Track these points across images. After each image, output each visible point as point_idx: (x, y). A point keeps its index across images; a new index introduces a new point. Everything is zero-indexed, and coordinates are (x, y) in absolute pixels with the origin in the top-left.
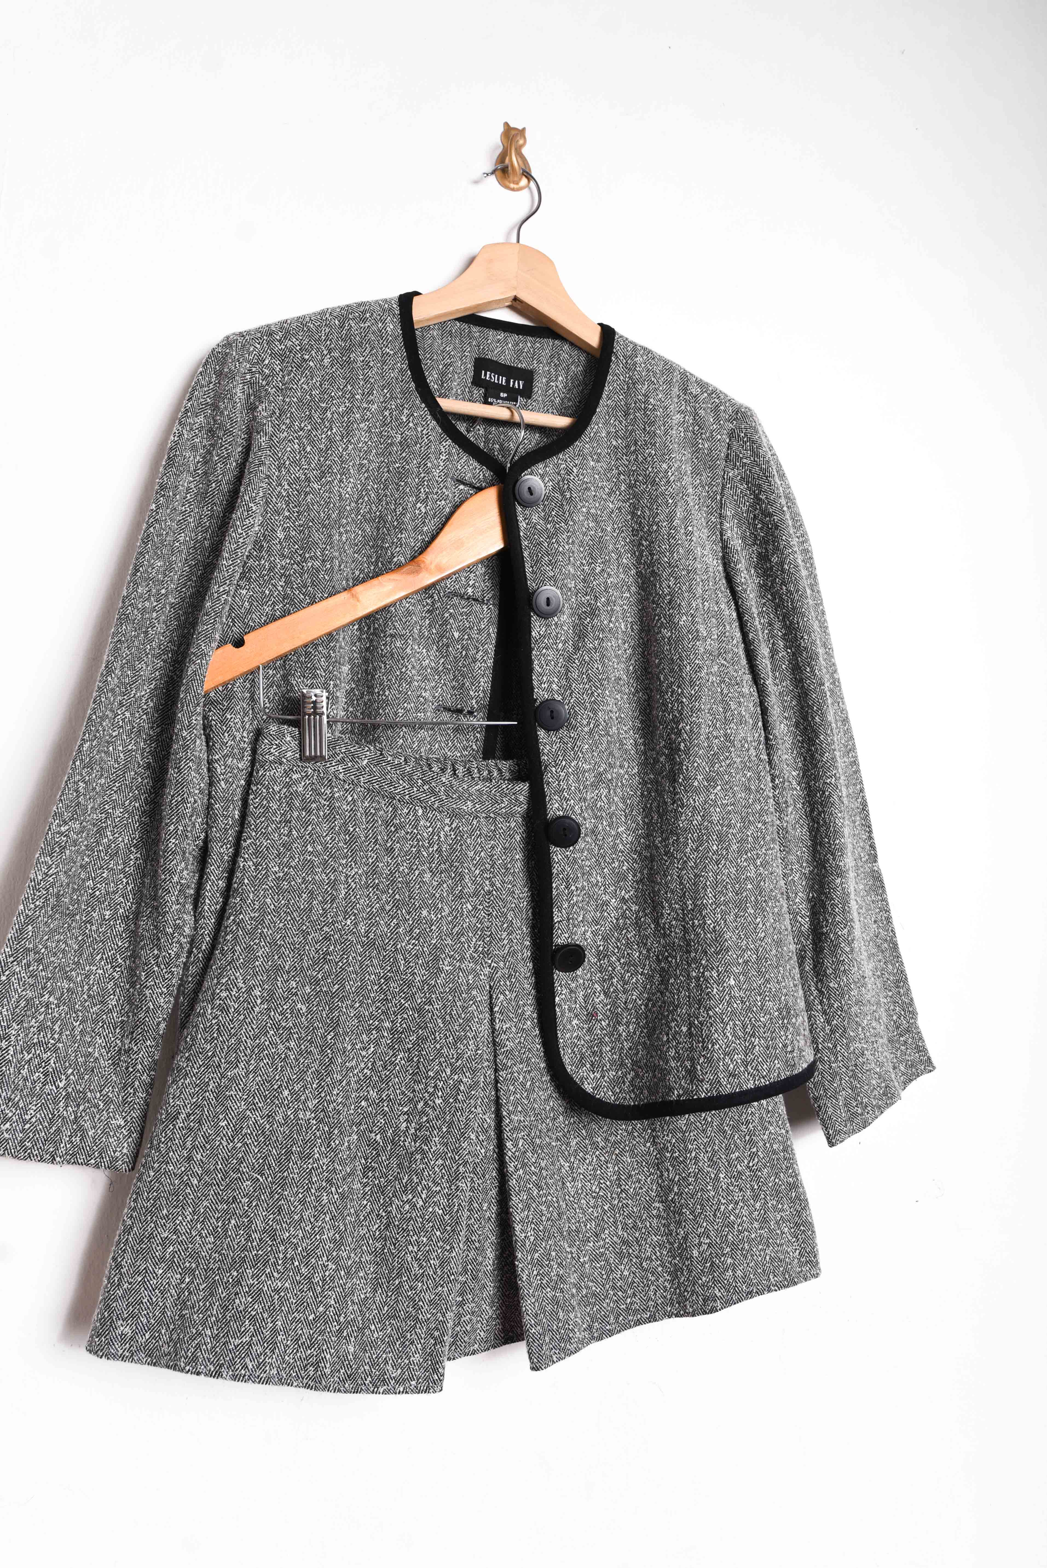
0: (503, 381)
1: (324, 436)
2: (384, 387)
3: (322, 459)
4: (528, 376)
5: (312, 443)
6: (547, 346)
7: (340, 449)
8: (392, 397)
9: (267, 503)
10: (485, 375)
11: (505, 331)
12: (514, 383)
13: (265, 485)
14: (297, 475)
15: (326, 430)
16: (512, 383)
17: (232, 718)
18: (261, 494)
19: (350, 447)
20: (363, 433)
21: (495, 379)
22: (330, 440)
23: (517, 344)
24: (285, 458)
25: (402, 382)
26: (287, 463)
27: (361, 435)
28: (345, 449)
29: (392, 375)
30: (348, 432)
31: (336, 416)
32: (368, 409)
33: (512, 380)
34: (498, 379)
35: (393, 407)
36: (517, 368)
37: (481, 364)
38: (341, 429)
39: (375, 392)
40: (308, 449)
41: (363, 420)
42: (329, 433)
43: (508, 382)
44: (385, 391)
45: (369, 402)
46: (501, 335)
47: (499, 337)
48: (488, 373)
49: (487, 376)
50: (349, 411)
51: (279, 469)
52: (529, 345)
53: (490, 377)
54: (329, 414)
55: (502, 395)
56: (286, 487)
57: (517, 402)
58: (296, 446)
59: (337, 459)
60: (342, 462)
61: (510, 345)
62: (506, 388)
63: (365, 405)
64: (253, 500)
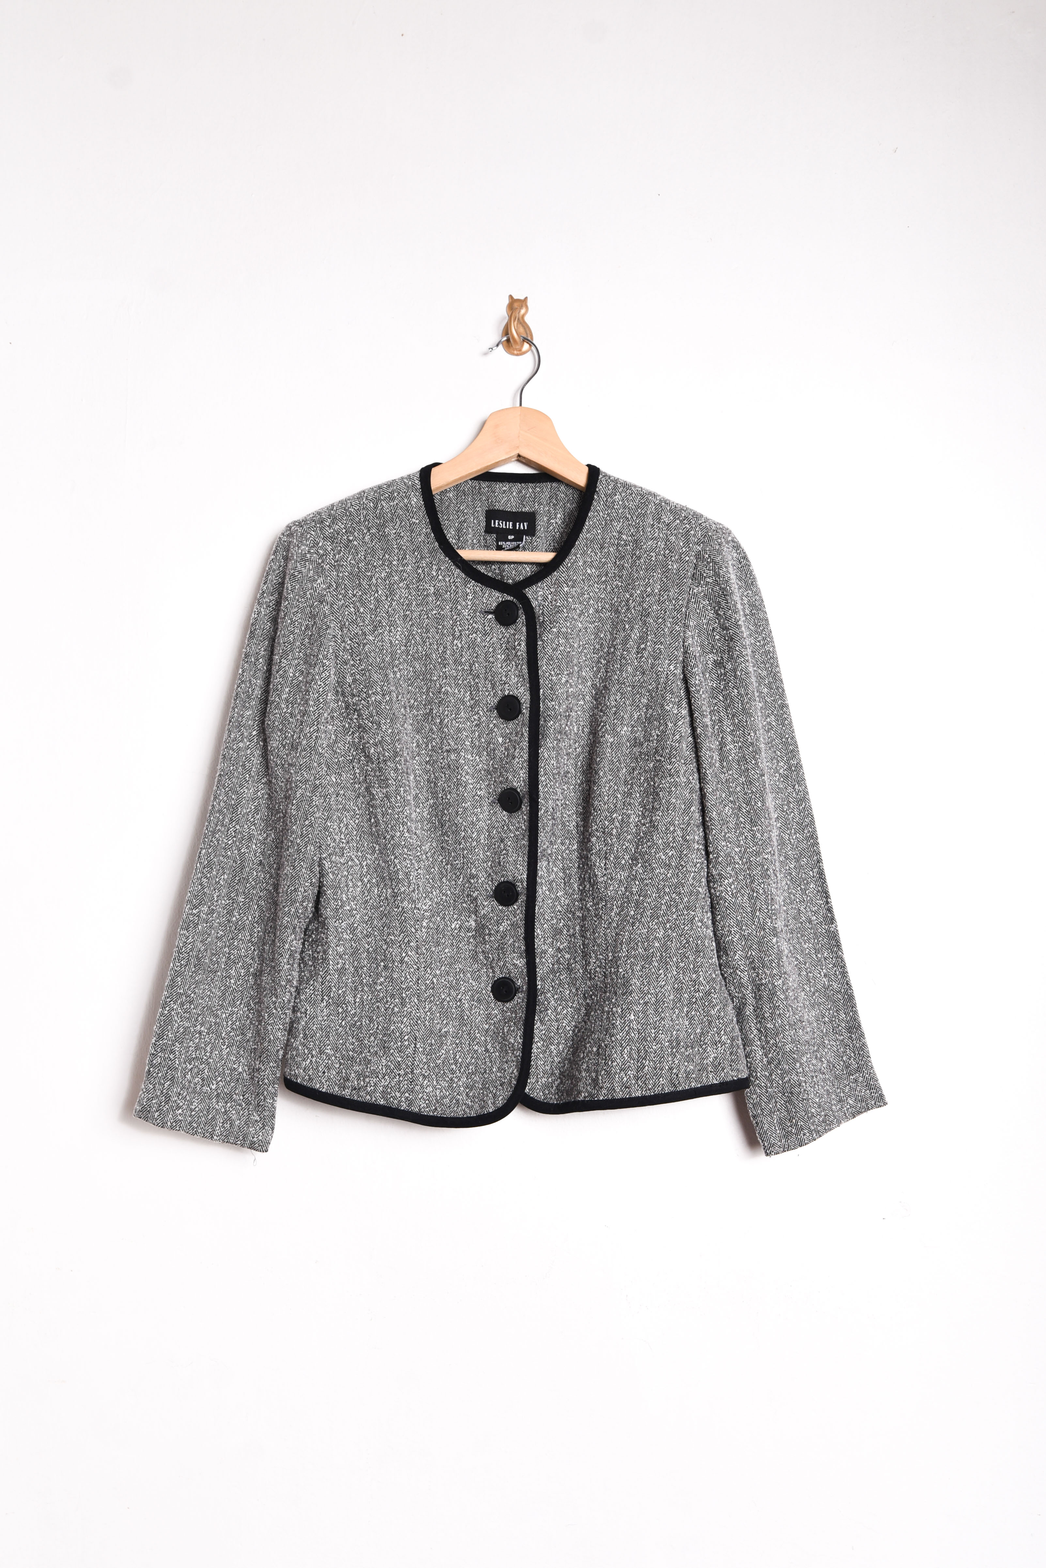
0: (510, 525)
1: (372, 598)
2: (414, 551)
3: (373, 616)
4: (531, 518)
5: (363, 604)
6: (545, 490)
7: (386, 606)
8: (422, 558)
9: (336, 657)
10: (494, 523)
11: (509, 482)
12: (520, 525)
13: (332, 644)
14: (356, 631)
15: (373, 593)
16: (518, 526)
17: (331, 825)
18: (331, 651)
19: (394, 604)
20: (403, 591)
21: (503, 525)
22: (377, 600)
23: (521, 492)
24: (345, 620)
25: (428, 544)
26: (347, 623)
27: (402, 592)
28: (390, 606)
29: (420, 540)
30: (391, 593)
31: (379, 581)
32: (404, 571)
33: (518, 524)
34: (506, 525)
35: (424, 565)
36: (522, 512)
37: (492, 514)
38: (385, 591)
39: (407, 556)
40: (362, 610)
41: (402, 580)
42: (376, 595)
43: (514, 525)
44: (416, 554)
45: (404, 566)
46: (506, 487)
47: (504, 488)
48: (497, 521)
49: (496, 524)
50: (389, 575)
51: (341, 629)
52: (530, 490)
53: (499, 524)
54: (374, 580)
55: (510, 537)
56: (349, 642)
57: (522, 541)
58: (352, 610)
59: (384, 614)
60: (389, 616)
61: (514, 493)
62: (513, 531)
63: (401, 568)
64: (325, 657)
